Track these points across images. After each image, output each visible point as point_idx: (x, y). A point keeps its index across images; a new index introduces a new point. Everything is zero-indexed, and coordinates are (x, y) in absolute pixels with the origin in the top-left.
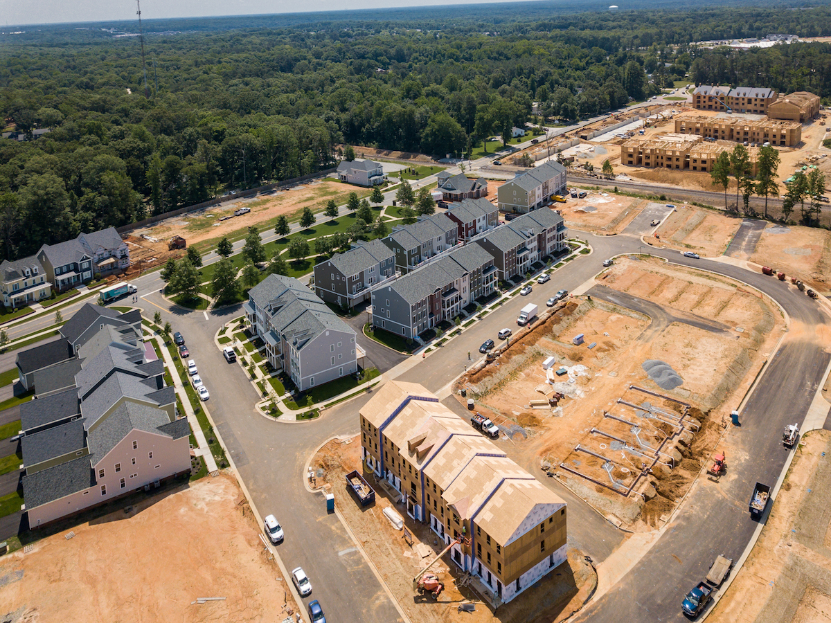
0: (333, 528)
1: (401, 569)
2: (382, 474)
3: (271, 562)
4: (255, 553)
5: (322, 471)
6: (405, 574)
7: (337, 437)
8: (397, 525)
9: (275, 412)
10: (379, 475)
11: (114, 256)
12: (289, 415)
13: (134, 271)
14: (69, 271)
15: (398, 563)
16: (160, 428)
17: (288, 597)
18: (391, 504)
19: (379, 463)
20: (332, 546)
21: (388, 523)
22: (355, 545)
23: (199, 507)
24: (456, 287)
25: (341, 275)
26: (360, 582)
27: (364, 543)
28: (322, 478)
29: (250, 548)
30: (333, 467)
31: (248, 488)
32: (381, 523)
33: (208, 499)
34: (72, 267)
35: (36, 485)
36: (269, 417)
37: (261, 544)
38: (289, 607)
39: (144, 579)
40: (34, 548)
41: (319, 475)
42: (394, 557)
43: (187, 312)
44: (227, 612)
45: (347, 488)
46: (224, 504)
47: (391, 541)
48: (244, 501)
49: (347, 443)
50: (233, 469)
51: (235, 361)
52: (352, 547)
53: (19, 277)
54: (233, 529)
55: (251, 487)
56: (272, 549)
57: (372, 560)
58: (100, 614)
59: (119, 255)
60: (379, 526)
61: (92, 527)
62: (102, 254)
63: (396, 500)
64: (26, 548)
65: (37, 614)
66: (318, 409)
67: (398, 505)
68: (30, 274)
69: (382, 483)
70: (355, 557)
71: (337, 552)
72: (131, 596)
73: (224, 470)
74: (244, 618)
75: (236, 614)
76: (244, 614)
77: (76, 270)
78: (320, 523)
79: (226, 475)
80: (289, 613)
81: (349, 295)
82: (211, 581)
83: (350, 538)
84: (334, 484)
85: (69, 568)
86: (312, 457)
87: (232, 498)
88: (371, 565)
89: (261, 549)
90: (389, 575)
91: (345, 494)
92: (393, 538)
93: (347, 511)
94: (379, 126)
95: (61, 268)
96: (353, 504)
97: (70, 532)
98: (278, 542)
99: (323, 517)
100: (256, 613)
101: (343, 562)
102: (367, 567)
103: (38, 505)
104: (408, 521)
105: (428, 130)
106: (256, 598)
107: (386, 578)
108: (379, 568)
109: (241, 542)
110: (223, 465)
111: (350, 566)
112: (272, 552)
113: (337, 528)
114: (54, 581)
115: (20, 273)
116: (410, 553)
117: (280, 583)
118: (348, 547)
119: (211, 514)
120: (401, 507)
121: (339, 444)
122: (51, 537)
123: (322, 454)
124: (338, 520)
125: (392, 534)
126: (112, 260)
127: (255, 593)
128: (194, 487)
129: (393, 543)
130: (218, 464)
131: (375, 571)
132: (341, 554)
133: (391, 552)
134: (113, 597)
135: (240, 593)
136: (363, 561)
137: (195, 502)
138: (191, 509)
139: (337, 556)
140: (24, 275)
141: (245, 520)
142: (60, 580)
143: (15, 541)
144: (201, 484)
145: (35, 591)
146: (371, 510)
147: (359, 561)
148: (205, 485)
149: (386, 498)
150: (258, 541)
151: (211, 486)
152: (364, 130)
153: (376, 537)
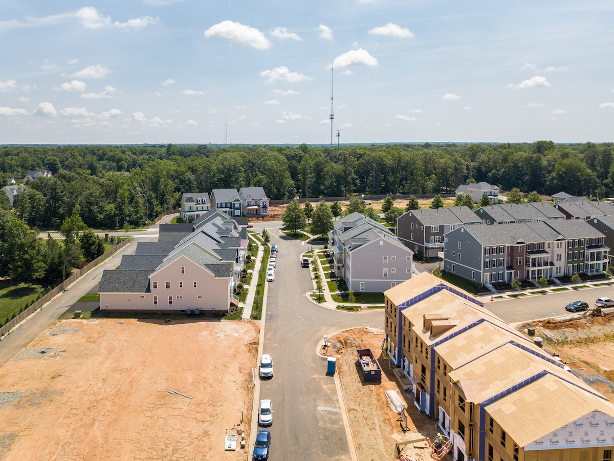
0: (325, 387)
1: (382, 447)
2: (399, 362)
3: (250, 390)
4: (240, 378)
5: (338, 345)
6: (384, 453)
7: (368, 328)
8: (396, 407)
9: (320, 299)
10: (396, 363)
11: (259, 206)
12: (330, 304)
13: (269, 218)
14: (226, 207)
15: (381, 441)
16: (207, 265)
17: (246, 420)
18: (398, 389)
19: (396, 348)
20: (315, 400)
21: (387, 404)
22: (339, 407)
23: (218, 335)
24: (546, 249)
25: (420, 224)
26: (327, 438)
27: (350, 410)
28: (336, 350)
29: (238, 373)
30: (351, 345)
31: (265, 336)
32: (378, 401)
33: (228, 332)
34: (229, 205)
35: (110, 278)
36: (314, 302)
37: (250, 375)
38: (242, 427)
39: (144, 362)
40: (96, 321)
41: (334, 347)
42: (379, 432)
43: (290, 240)
44: (186, 408)
45: (356, 363)
46: (238, 340)
47: (382, 418)
48: (256, 343)
49: (375, 333)
50: (262, 323)
51: (308, 267)
52: (335, 407)
53: (193, 201)
54: (234, 356)
55: (268, 337)
56: (257, 381)
57: (351, 426)
58: (98, 370)
59: (261, 206)
60: (375, 402)
61: (138, 322)
62: (250, 202)
63: (406, 388)
64: (91, 320)
65: (64, 354)
66: (360, 307)
67: (406, 393)
68: (201, 202)
69: (396, 371)
70: (334, 417)
71: (318, 406)
72: (127, 369)
73: (255, 321)
74: (196, 418)
75: (192, 412)
76: (199, 416)
77: (231, 208)
78: (314, 379)
79: (254, 325)
80: (238, 431)
81: (425, 244)
82: (190, 382)
83: (337, 400)
84: (345, 357)
85: (104, 338)
86: (335, 334)
87: (248, 339)
88: (348, 431)
89: (247, 377)
90: (364, 446)
91: (352, 367)
92: (387, 417)
93: (347, 379)
94: (505, 172)
95: (221, 204)
96: (356, 376)
97: (123, 320)
98: (266, 378)
99: (320, 376)
100: (209, 419)
101: (318, 415)
102: (343, 431)
103: (107, 292)
104: (411, 409)
105: (554, 174)
106: (217, 408)
107: (359, 447)
108: (355, 435)
109: (234, 367)
110: (256, 317)
111: (324, 421)
112: (255, 382)
113: (328, 388)
114: (90, 342)
115: (195, 200)
116: (400, 437)
117: (246, 407)
118: (331, 406)
119: (224, 342)
120: (409, 396)
121: (367, 333)
122: (110, 319)
123: (346, 335)
124: (333, 383)
125: (387, 414)
126: (256, 207)
127: (219, 404)
128: (223, 323)
129: (384, 421)
130: (251, 316)
131: (349, 437)
132: (319, 408)
133: (378, 428)
134: (115, 364)
135: (207, 399)
136: (340, 423)
137: (217, 331)
138: (211, 334)
139: (315, 409)
140: (197, 202)
141: (248, 355)
142: (94, 342)
143: (89, 313)
144: (231, 323)
145: (74, 343)
146: (373, 387)
147: (337, 420)
148: (233, 324)
149: (394, 383)
150: (248, 372)
151: (236, 326)
152: (490, 175)
153: (366, 409)
